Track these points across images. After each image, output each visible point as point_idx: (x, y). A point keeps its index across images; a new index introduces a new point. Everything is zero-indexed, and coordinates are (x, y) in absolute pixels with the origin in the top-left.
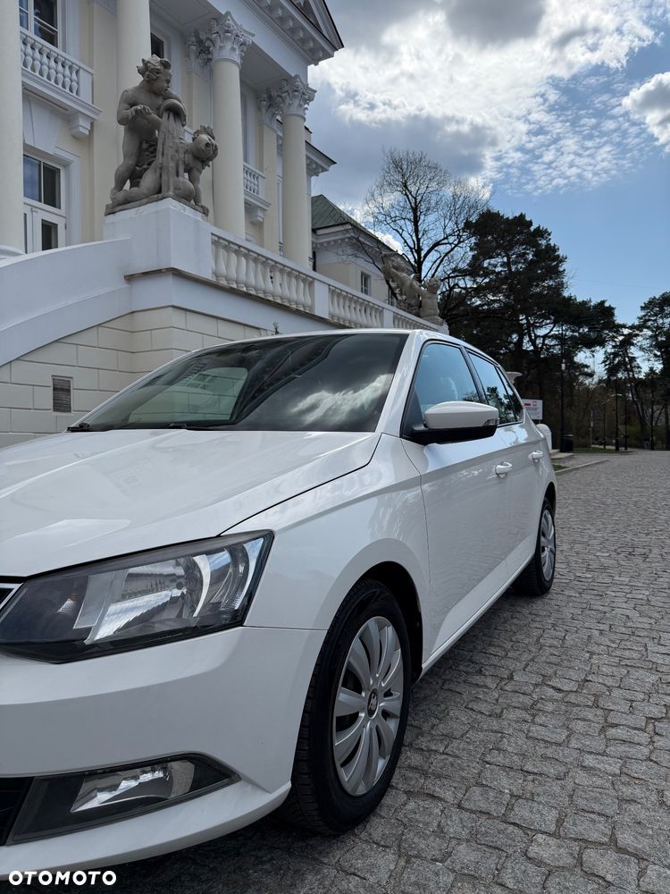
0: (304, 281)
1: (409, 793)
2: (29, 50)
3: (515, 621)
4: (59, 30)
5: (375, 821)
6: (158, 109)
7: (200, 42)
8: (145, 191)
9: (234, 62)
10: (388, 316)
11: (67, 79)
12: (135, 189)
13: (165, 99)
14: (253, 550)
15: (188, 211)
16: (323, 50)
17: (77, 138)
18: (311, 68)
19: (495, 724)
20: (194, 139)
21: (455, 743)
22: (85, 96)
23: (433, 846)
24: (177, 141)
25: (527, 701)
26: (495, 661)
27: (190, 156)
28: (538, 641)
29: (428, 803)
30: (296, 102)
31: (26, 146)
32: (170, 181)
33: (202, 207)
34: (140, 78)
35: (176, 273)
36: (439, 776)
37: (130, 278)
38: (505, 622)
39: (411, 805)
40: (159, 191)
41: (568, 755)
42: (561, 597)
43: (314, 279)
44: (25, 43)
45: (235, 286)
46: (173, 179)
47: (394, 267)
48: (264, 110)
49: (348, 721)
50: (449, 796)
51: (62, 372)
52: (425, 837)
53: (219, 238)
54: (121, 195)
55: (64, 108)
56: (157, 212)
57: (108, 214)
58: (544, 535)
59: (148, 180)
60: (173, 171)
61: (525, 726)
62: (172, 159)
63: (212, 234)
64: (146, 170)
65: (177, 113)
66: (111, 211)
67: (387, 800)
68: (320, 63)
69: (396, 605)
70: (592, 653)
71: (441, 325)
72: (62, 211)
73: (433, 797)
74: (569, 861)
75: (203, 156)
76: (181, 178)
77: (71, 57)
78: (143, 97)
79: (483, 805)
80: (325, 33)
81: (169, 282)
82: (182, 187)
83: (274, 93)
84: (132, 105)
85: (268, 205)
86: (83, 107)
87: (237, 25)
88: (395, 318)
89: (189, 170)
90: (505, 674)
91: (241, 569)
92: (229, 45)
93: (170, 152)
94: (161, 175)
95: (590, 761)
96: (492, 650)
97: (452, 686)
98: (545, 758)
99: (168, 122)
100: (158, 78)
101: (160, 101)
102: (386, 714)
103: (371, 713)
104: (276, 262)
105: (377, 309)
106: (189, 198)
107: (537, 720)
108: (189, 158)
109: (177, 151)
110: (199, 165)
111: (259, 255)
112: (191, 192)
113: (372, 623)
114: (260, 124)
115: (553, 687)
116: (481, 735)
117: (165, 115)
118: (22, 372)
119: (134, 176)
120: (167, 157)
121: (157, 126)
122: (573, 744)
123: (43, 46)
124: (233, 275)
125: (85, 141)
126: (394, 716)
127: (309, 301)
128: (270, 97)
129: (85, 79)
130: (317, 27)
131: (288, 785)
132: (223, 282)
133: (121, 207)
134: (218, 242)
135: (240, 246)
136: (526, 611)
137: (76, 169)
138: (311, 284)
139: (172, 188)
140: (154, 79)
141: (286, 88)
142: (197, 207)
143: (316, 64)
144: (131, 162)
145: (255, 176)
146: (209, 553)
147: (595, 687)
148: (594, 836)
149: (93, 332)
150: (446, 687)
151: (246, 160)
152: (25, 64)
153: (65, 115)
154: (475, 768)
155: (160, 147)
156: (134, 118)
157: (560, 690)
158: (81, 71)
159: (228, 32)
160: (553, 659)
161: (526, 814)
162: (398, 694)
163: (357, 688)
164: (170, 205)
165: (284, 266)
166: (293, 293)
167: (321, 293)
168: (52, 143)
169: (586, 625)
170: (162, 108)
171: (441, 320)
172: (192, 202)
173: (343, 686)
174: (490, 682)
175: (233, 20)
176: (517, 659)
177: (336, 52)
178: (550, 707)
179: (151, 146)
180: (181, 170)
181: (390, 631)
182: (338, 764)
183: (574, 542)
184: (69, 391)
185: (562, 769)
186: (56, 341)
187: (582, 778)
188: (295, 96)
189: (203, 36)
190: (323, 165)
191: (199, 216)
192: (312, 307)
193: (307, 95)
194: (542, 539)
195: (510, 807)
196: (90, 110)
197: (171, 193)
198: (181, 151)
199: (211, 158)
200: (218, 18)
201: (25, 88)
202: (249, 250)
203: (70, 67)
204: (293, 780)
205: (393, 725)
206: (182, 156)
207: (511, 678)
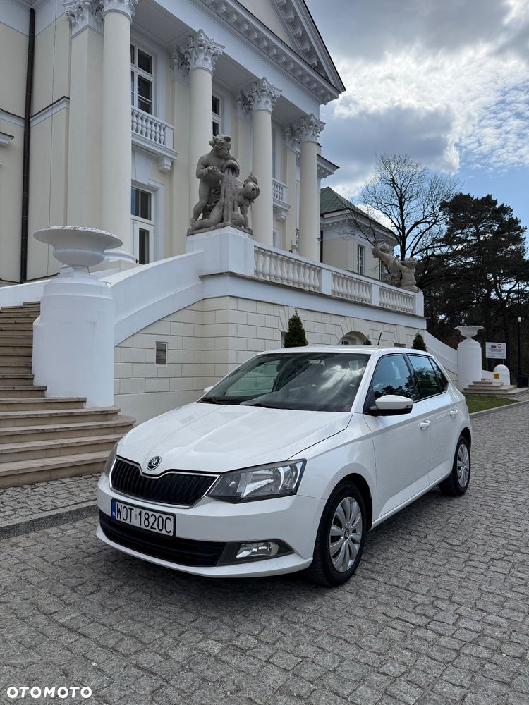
0: (314, 270)
1: (363, 577)
2: (135, 119)
3: (438, 509)
4: (153, 102)
5: (347, 585)
6: (222, 167)
7: (244, 98)
8: (213, 222)
9: (268, 111)
10: (375, 289)
11: (158, 135)
12: (206, 220)
13: (227, 159)
14: (299, 466)
15: (240, 234)
16: (331, 94)
17: (163, 172)
18: (322, 106)
19: (411, 556)
20: (244, 186)
21: (389, 562)
22: (169, 145)
23: (372, 594)
24: (234, 188)
25: (431, 547)
26: (419, 529)
27: (242, 197)
28: (447, 520)
29: (371, 581)
30: (311, 133)
31: (133, 182)
32: (229, 214)
33: (249, 229)
34: (211, 148)
35: (233, 275)
36: (378, 573)
37: (203, 277)
38: (432, 509)
39: (364, 581)
40: (222, 221)
41: (443, 570)
42: (471, 497)
43: (321, 268)
44: (132, 114)
45: (268, 279)
46: (231, 213)
47: (381, 249)
48: (287, 139)
49: (336, 539)
50: (381, 580)
51: (162, 339)
52: (368, 591)
53: (259, 248)
54: (197, 224)
55: (155, 153)
56: (221, 235)
57: (189, 235)
58: (460, 460)
59: (215, 214)
60: (231, 207)
61: (425, 558)
62: (230, 199)
63: (255, 246)
64: (214, 206)
65: (234, 169)
66: (191, 233)
67: (353, 579)
68: (329, 103)
69: (359, 493)
70: (476, 528)
71: (417, 292)
72: (152, 222)
73: (374, 579)
74: (428, 603)
75: (249, 196)
76: (236, 212)
77: (160, 120)
78: (213, 160)
79: (396, 584)
80: (333, 83)
81: (228, 280)
82: (236, 218)
83: (295, 127)
84: (206, 167)
85: (289, 207)
86: (167, 152)
87: (269, 84)
88: (380, 289)
89: (241, 205)
90: (423, 535)
91: (294, 473)
92: (264, 100)
93: (229, 195)
94: (223, 211)
95: (452, 572)
96: (419, 524)
97: (393, 539)
98: (431, 570)
99: (228, 176)
100: (222, 148)
101: (223, 162)
102: (353, 541)
103: (346, 538)
104: (296, 260)
105: (367, 285)
106: (241, 224)
107: (433, 556)
108: (241, 198)
109: (234, 194)
110: (247, 202)
111: (284, 256)
112: (242, 221)
113: (347, 500)
114: (285, 149)
115: (448, 543)
116: (402, 559)
117: (227, 171)
118: (139, 340)
119: (206, 210)
120: (227, 198)
121: (221, 178)
122: (447, 566)
123: (143, 115)
124: (267, 271)
125: (168, 174)
126: (357, 543)
127: (318, 284)
128: (292, 130)
129: (169, 133)
130: (326, 79)
131: (312, 558)
132: (261, 277)
133: (197, 231)
134: (259, 251)
135: (272, 252)
136: (446, 504)
137: (161, 193)
138: (319, 271)
139: (230, 219)
140: (220, 149)
141: (304, 123)
142: (246, 230)
143: (326, 104)
144: (204, 202)
145: (280, 187)
146: (283, 467)
147: (469, 544)
148: (442, 596)
149: (180, 314)
150: (390, 539)
151: (274, 177)
152: (132, 130)
153: (155, 158)
154: (396, 571)
155: (223, 193)
156: (207, 175)
157: (450, 544)
158: (167, 128)
159: (263, 91)
160: (453, 530)
161: (414, 587)
162: (359, 533)
163: (340, 525)
164: (230, 230)
165: (301, 261)
166: (307, 279)
167: (326, 277)
168: (148, 177)
169: (480, 514)
170: (225, 166)
171: (417, 288)
172: (243, 227)
173: (334, 523)
174: (414, 538)
175: (268, 83)
176: (432, 529)
177: (340, 95)
178: (442, 551)
179: (217, 190)
180: (236, 206)
181: (355, 504)
182: (331, 556)
183: (497, 463)
184: (165, 351)
185: (437, 574)
186: (159, 320)
187: (446, 578)
188: (310, 129)
189: (246, 94)
190: (330, 170)
191: (247, 236)
192: (319, 288)
193: (319, 127)
194: (458, 462)
195: (408, 585)
196: (171, 153)
197: (229, 222)
198: (236, 194)
199: (255, 197)
200: (257, 82)
201: (134, 144)
202: (278, 254)
203: (160, 127)
204: (313, 556)
205: (357, 547)
206: (236, 197)
207: (426, 537)
